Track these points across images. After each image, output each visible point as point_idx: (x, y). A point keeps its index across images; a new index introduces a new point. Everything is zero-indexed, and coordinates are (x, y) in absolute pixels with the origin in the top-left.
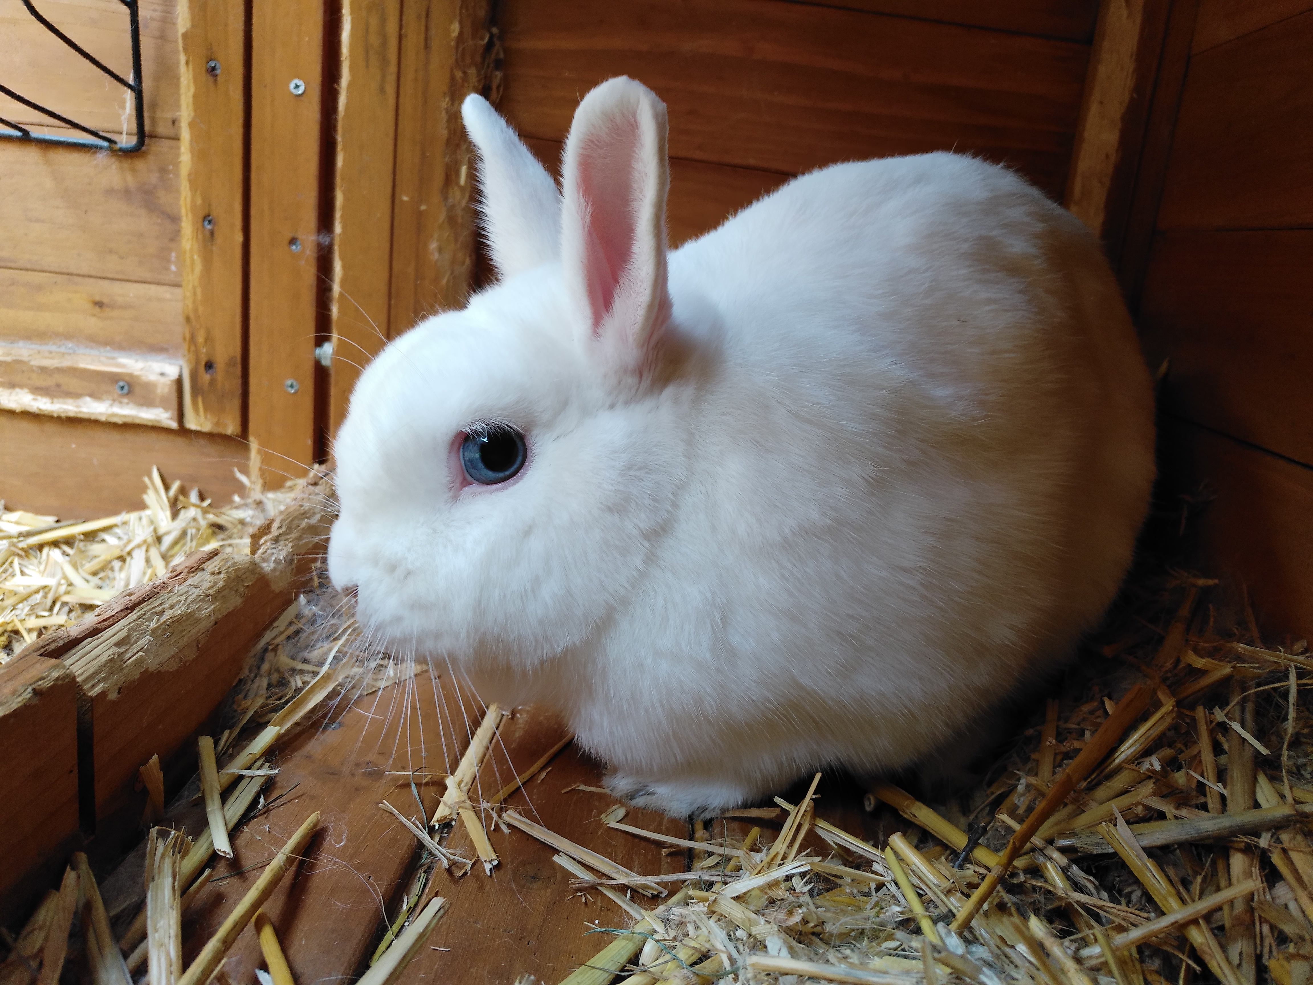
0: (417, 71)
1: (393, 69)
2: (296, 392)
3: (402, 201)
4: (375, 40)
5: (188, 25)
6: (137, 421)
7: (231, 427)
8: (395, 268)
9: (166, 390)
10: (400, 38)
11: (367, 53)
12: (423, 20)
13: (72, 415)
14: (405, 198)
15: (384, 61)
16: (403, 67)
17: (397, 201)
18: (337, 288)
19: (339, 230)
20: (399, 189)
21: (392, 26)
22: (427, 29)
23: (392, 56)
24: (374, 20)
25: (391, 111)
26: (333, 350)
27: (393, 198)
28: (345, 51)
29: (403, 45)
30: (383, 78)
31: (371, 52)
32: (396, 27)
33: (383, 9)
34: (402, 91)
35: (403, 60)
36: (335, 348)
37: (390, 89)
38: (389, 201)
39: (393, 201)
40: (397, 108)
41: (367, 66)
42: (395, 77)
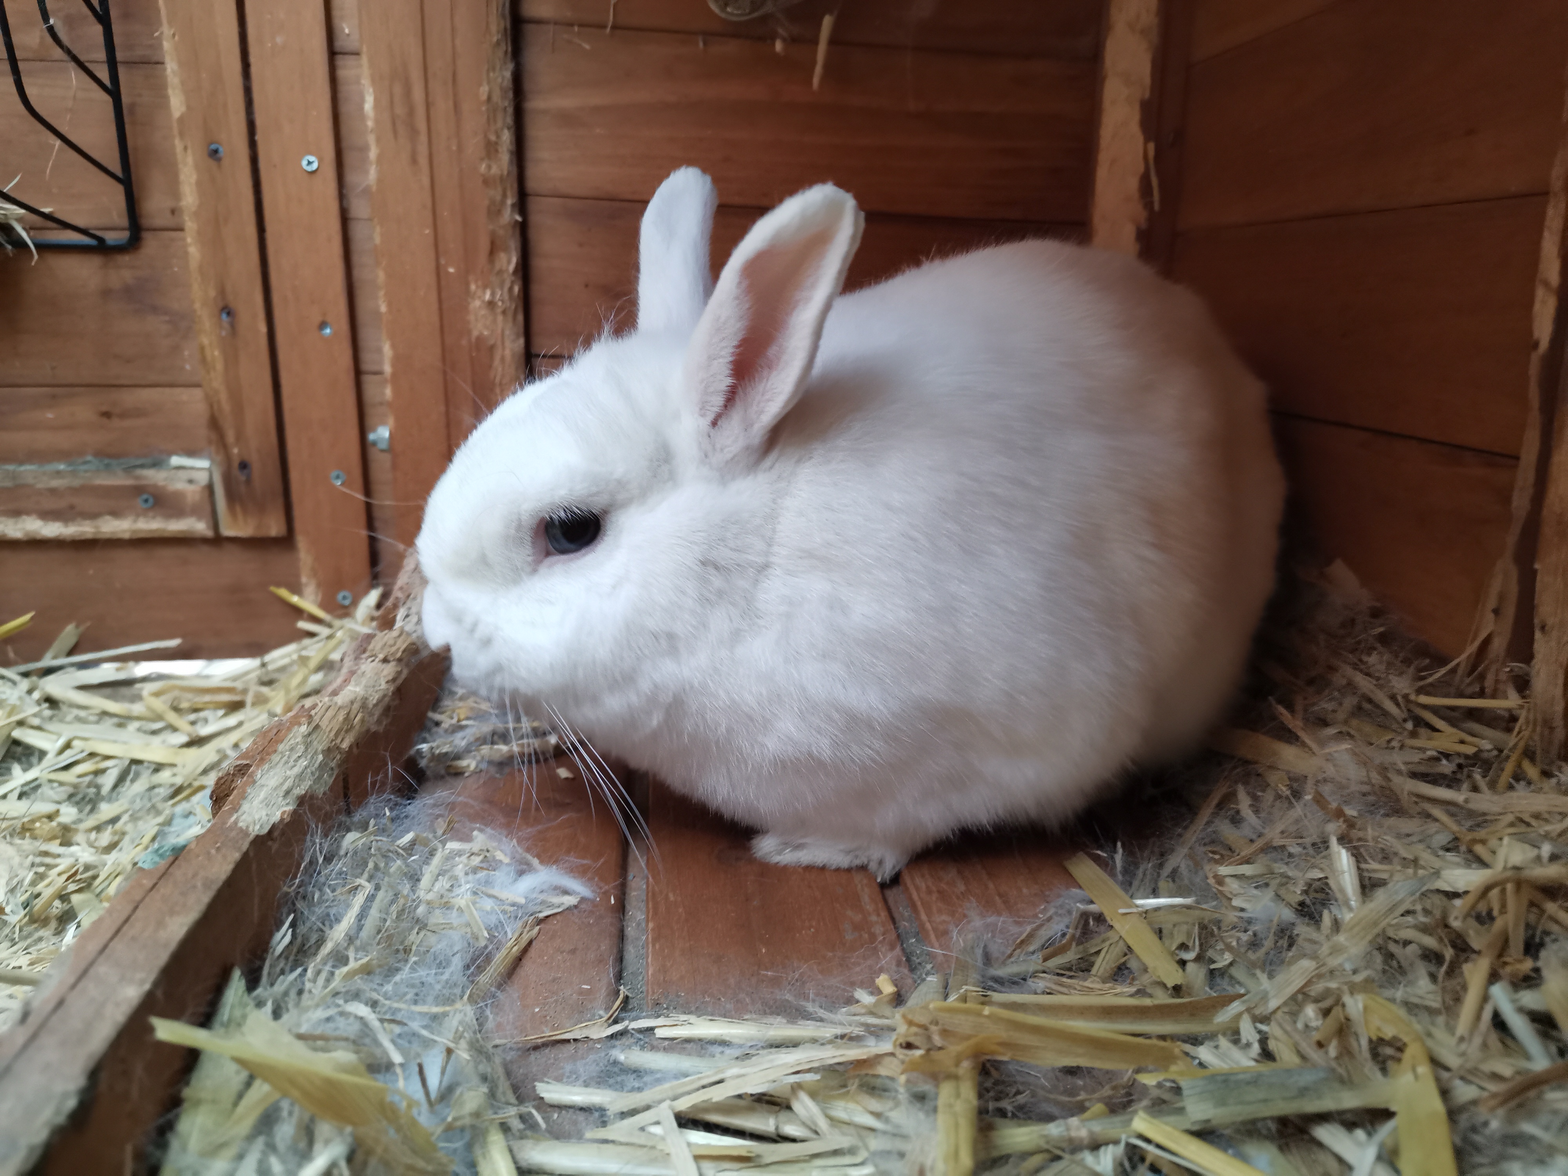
0: (448, 138)
1: (423, 138)
2: (343, 484)
3: (448, 273)
4: (400, 110)
5: (185, 108)
6: (166, 535)
7: (275, 528)
8: (448, 340)
9: (197, 497)
10: (428, 105)
11: (394, 124)
12: (450, 86)
13: (89, 536)
14: (451, 270)
15: (413, 132)
16: (433, 135)
17: (442, 274)
18: (388, 369)
19: (383, 308)
20: (443, 261)
21: (418, 94)
22: (455, 95)
23: (422, 125)
24: (398, 90)
25: (426, 181)
26: (391, 434)
27: (439, 271)
28: (370, 124)
29: (432, 113)
30: (414, 148)
31: (398, 123)
32: (423, 95)
33: (406, 78)
34: (436, 160)
35: (433, 128)
36: (392, 430)
37: (423, 158)
38: (434, 274)
39: (438, 274)
40: (432, 178)
41: (396, 137)
42: (426, 146)
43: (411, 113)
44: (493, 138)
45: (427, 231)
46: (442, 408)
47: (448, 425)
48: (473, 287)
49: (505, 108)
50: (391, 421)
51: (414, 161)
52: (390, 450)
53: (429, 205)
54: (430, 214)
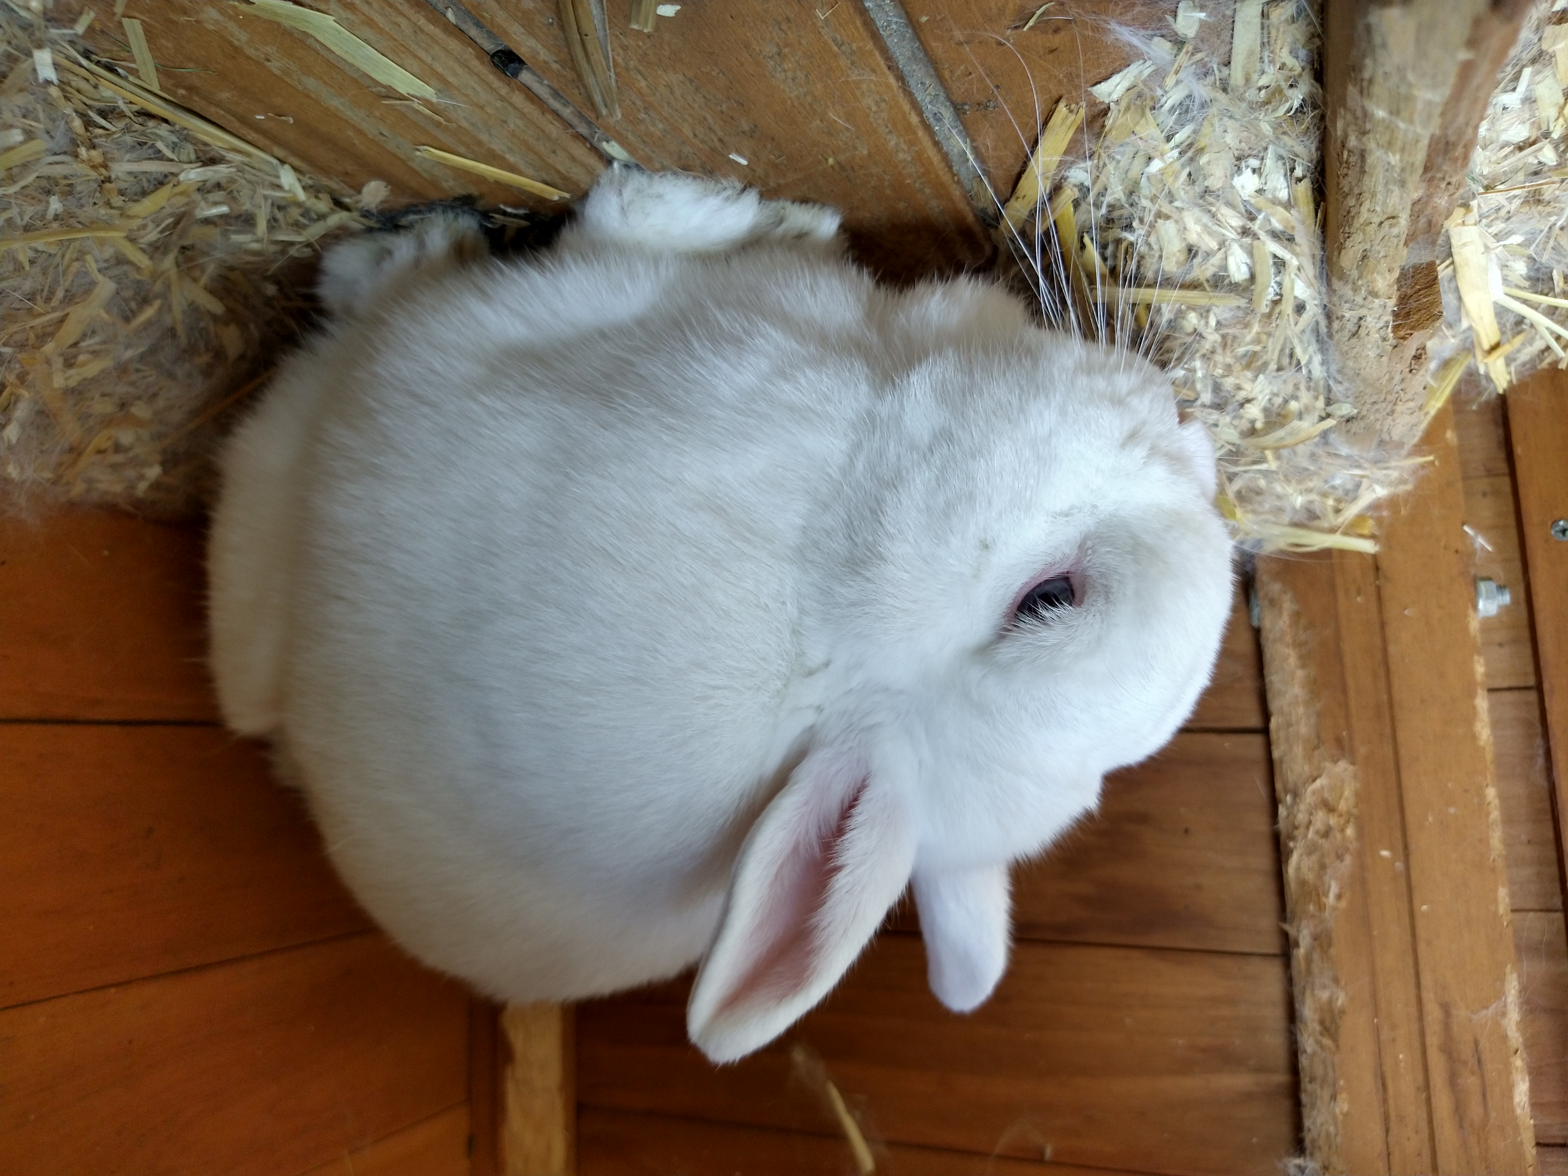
0: (1394, 1040)
1: (1433, 1041)
2: (1555, 522)
3: (1391, 848)
4: (1470, 1081)
8: (1388, 750)
10: (1427, 1086)
11: (1479, 1061)
12: (1393, 1114)
14: (1385, 853)
15: (1448, 1050)
16: (1417, 1045)
17: (1400, 847)
18: (1482, 702)
19: (1491, 793)
20: (1399, 865)
21: (1443, 1102)
22: (1385, 1101)
23: (1437, 1061)
24: (1475, 1111)
25: (1427, 979)
26: (1475, 607)
27: (1406, 852)
28: (1518, 1062)
29: (1420, 1076)
30: (1447, 1027)
31: (1473, 1062)
32: (1433, 1100)
33: (1461, 1127)
34: (1413, 1010)
35: (1418, 1055)
36: (1471, 612)
37: (1433, 1012)
38: (1412, 847)
39: (1406, 847)
40: (1418, 985)
41: (1476, 1043)
42: (1429, 1032)
43: (1453, 1079)
44: (1327, 1042)
45: (1424, 907)
46: (1392, 649)
47: (1383, 625)
48: (1350, 831)
49: (1310, 1082)
50: (1474, 625)
51: (1446, 1009)
52: (1475, 581)
53: (1422, 947)
54: (1422, 933)
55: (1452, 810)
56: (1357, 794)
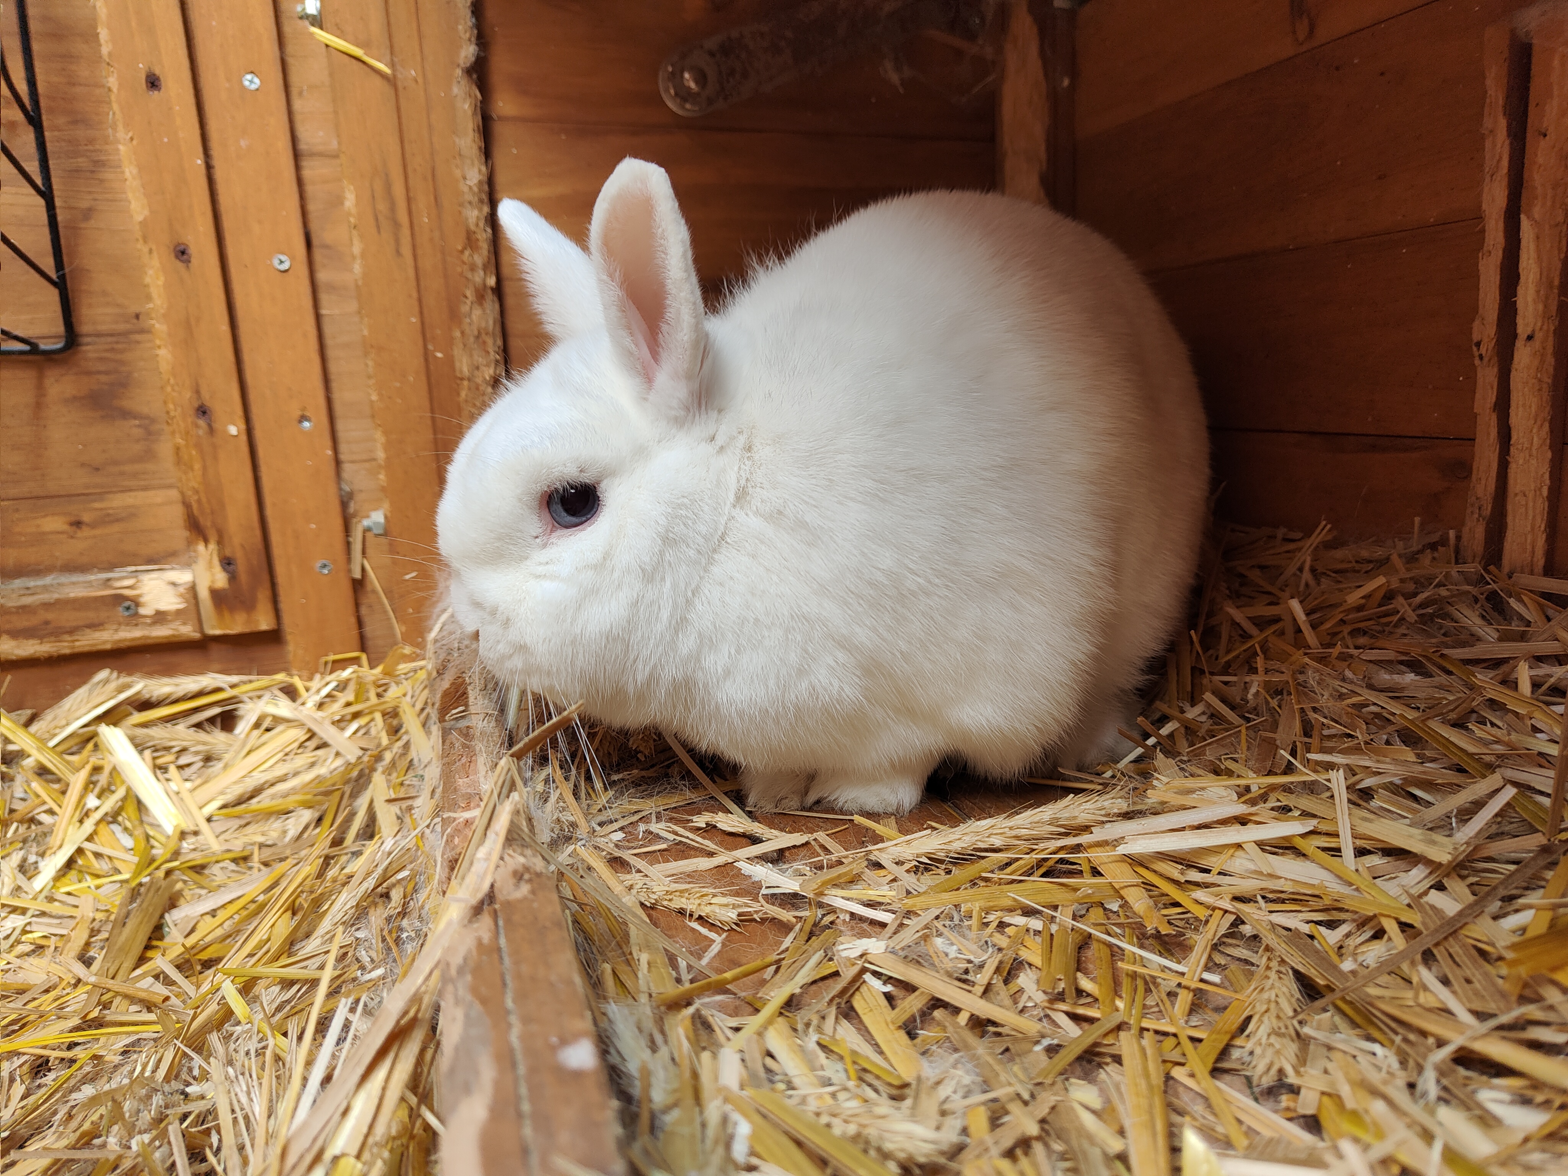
0: (432, 231)
1: (406, 232)
3: (436, 357)
4: (382, 206)
5: (146, 212)
6: (149, 641)
7: (264, 623)
10: (409, 200)
11: (377, 220)
12: (430, 181)
13: (65, 652)
14: (439, 355)
15: (396, 225)
16: (416, 228)
17: (430, 359)
20: (430, 347)
21: (399, 190)
22: (435, 189)
23: (403, 218)
24: (379, 187)
25: (411, 272)
26: (386, 517)
27: (427, 356)
29: (414, 207)
30: (397, 241)
31: (381, 218)
32: (403, 191)
33: (387, 175)
34: (420, 252)
35: (415, 221)
36: (389, 514)
37: (406, 251)
38: (422, 360)
39: (426, 360)
40: (416, 269)
41: (379, 232)
42: (409, 238)
43: (393, 208)
45: (414, 320)
50: (386, 505)
51: (398, 253)
52: (386, 534)
53: (415, 295)
54: (416, 303)
55: (398, 385)
56: (458, 394)
